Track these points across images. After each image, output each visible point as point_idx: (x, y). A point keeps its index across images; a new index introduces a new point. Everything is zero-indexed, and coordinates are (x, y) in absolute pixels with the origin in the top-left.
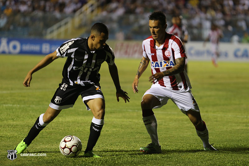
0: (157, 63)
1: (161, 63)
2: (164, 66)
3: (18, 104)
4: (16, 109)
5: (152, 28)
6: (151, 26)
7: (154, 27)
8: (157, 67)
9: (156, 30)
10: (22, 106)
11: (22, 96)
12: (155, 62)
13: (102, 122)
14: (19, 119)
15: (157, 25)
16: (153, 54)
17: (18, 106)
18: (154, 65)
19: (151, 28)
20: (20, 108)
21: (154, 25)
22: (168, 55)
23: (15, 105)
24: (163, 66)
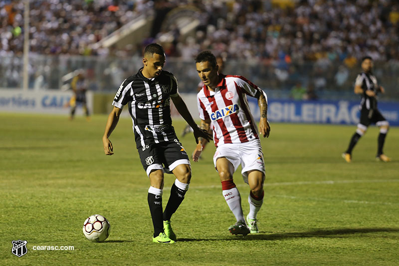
0: (218, 113)
1: (222, 110)
2: (227, 114)
3: (367, 201)
4: (364, 207)
5: (202, 72)
6: (200, 70)
7: (204, 71)
8: (220, 118)
9: (206, 74)
10: (373, 203)
11: (371, 189)
12: (216, 112)
13: (187, 187)
14: (368, 222)
15: (206, 67)
16: (212, 103)
17: (367, 202)
18: (216, 117)
19: (200, 72)
20: (369, 207)
21: (203, 68)
22: (230, 97)
23: (362, 202)
24: (225, 114)
